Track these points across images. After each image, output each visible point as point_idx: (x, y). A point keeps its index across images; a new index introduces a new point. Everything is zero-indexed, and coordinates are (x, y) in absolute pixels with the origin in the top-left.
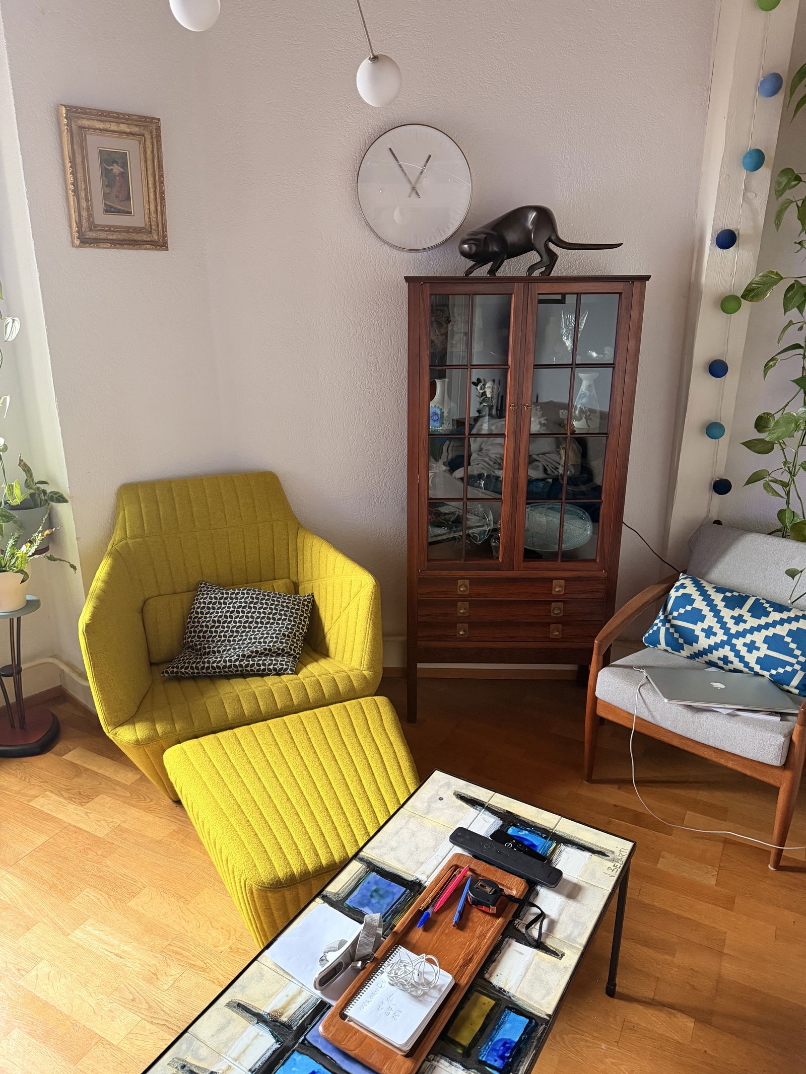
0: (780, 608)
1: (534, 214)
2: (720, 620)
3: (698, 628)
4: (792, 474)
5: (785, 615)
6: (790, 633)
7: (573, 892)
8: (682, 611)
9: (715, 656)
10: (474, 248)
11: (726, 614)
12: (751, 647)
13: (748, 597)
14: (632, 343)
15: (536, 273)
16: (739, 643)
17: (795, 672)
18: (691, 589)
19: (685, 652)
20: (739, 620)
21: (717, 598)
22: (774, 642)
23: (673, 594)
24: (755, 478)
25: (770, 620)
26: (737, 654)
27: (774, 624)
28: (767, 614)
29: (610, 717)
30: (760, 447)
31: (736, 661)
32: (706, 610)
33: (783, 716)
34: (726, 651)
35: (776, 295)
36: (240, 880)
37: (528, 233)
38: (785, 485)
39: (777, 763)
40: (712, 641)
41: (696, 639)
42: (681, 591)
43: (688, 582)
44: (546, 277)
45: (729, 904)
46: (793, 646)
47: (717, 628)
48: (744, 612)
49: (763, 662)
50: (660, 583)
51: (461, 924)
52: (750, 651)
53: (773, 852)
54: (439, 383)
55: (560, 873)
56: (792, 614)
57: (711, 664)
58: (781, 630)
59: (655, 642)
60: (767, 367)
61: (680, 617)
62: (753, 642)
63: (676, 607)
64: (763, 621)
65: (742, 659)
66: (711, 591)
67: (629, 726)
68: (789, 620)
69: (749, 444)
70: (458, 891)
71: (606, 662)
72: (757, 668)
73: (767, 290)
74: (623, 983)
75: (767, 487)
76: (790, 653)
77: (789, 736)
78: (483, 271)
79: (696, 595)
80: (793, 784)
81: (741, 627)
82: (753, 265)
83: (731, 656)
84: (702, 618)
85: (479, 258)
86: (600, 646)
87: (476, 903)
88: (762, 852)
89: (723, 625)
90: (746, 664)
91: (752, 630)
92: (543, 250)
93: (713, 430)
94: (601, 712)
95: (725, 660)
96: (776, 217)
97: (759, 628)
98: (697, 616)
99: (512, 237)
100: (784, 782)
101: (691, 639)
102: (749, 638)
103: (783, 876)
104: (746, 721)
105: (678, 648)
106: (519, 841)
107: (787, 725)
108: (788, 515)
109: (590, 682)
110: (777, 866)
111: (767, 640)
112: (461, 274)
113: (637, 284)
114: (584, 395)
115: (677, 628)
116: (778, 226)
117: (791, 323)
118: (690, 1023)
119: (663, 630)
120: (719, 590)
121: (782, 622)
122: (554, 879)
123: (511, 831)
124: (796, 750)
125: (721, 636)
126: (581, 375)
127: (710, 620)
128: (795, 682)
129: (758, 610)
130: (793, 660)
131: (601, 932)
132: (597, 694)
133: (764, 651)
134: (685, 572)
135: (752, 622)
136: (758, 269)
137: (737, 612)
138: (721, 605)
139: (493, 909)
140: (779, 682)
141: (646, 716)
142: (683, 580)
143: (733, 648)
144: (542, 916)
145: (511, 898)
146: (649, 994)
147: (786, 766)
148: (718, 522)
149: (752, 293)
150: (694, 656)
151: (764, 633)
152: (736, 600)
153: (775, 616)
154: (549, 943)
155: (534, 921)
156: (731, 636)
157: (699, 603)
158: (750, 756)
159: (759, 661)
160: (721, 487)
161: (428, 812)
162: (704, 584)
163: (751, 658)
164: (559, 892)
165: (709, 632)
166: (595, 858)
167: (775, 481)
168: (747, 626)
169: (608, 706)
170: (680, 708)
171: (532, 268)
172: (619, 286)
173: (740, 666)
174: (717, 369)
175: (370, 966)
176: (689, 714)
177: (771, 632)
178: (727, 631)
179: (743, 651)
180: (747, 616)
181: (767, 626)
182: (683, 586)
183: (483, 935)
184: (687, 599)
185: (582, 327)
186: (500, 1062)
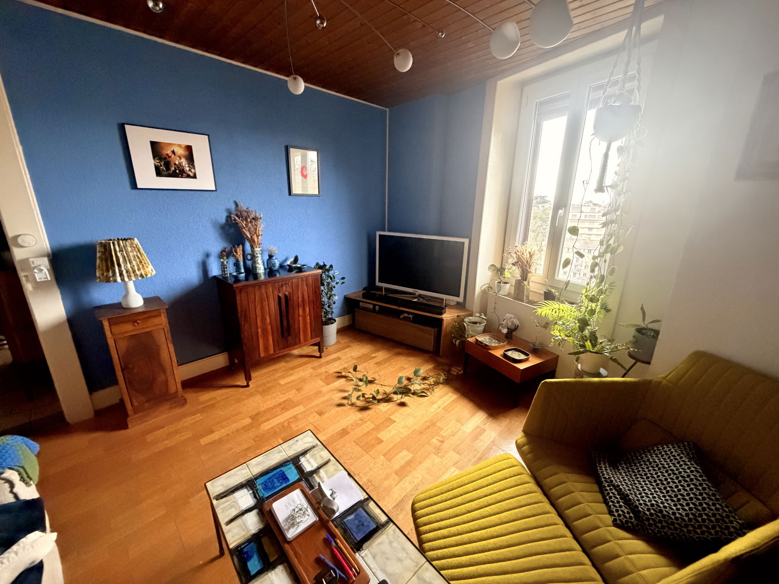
186: (245, 550)
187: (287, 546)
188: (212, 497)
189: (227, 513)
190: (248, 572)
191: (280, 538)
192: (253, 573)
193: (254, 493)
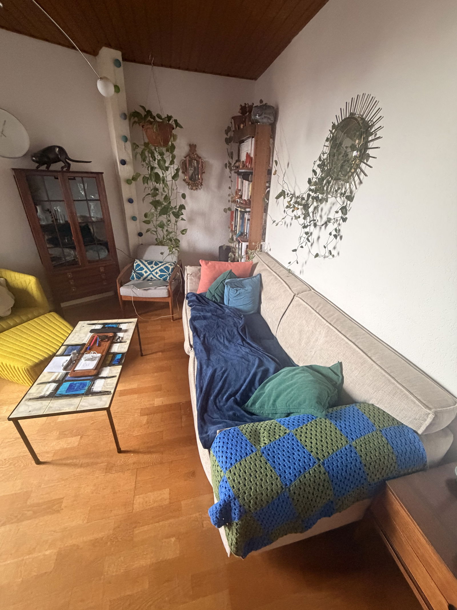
0: (161, 262)
1: (58, 149)
2: (148, 268)
3: (143, 272)
4: (157, 229)
5: (162, 264)
6: (164, 268)
7: (126, 331)
8: (138, 268)
9: (149, 277)
10: (38, 159)
11: (149, 266)
12: (157, 273)
13: (153, 262)
14: (103, 193)
15: (65, 169)
16: (153, 273)
17: (167, 276)
18: (139, 262)
19: (142, 279)
20: (152, 267)
21: (146, 263)
22: (161, 271)
23: (135, 265)
24: (148, 231)
25: (159, 266)
26: (154, 276)
27: (160, 266)
28: (158, 264)
29: (126, 299)
30: (147, 222)
31: (154, 277)
32: (144, 267)
33: (166, 286)
34: (151, 276)
35: (140, 179)
36: (22, 369)
37: (57, 155)
38: (155, 232)
39: (167, 296)
40: (147, 274)
41: (143, 275)
42: (137, 263)
43: (138, 261)
44: (68, 171)
45: (165, 330)
46: (165, 270)
47: (147, 270)
48: (153, 265)
49: (161, 276)
50: (130, 263)
51: (99, 345)
52: (156, 274)
53: (171, 317)
54: (38, 208)
55: (121, 329)
56: (164, 263)
57: (148, 280)
58: (162, 267)
59: (133, 278)
60: (143, 200)
61: (138, 270)
62: (157, 272)
63: (136, 268)
64: (158, 266)
65: (155, 277)
66: (144, 262)
67: (130, 300)
68: (163, 265)
69: (144, 222)
70: (96, 340)
71: (121, 285)
72: (159, 278)
73: (138, 177)
74: (144, 353)
75: (151, 233)
76: (165, 272)
77: (168, 289)
78: (44, 167)
79: (140, 264)
80: (171, 300)
81: (153, 269)
82: (132, 170)
83: (152, 276)
84: (143, 269)
85: (40, 163)
86: (118, 281)
87: (102, 340)
88: (169, 319)
89: (149, 269)
90: (157, 278)
91: (156, 269)
92: (64, 161)
93: (134, 218)
94: (124, 299)
95: (152, 278)
96: (135, 156)
97: (157, 268)
98: (142, 269)
99: (52, 156)
100: (169, 300)
101: (142, 275)
102: (155, 271)
103: (176, 321)
104: (159, 289)
105: (139, 278)
106: (108, 327)
107: (167, 287)
108: (158, 240)
109: (118, 292)
110: (173, 320)
111: (160, 271)
112: (35, 168)
113: (100, 175)
114: (93, 210)
115: (138, 273)
116: (136, 160)
117: (146, 187)
118: (160, 353)
119: (134, 275)
120: (146, 261)
121: (162, 265)
122: (120, 330)
123: (106, 326)
124: (170, 292)
125: (149, 272)
126: (90, 203)
127: (146, 269)
128: (168, 279)
129: (156, 264)
130: (166, 274)
131: (134, 335)
132: (121, 294)
133: (160, 273)
134: (137, 259)
135: (155, 267)
136: (134, 172)
137: (151, 266)
138: (147, 265)
139: (107, 340)
140: (165, 280)
141: (135, 296)
142: (136, 261)
143: (153, 275)
144: (120, 337)
145: (111, 337)
146: (150, 352)
147: (169, 296)
148: (142, 244)
149: (134, 179)
150: (144, 279)
151: (159, 269)
152: (150, 263)
153: (160, 264)
154: (123, 341)
155: (118, 339)
156: (151, 272)
157: (142, 265)
158: (161, 296)
159: (159, 276)
160: (140, 234)
161: (81, 330)
162: (142, 260)
163: (157, 276)
164: (122, 332)
165: (146, 272)
166: (130, 324)
167: (153, 231)
168: (155, 268)
169: (125, 296)
170: (143, 291)
171: (62, 168)
172: (95, 175)
173: (155, 278)
174: (131, 201)
175: (77, 361)
176: (145, 292)
177: (160, 268)
178: (150, 271)
179: (155, 275)
180: (154, 266)
181: (159, 267)
182: (137, 262)
183: (106, 346)
184: (139, 265)
185: (86, 188)
186: (117, 362)
187: (104, 354)
188: (111, 395)
189: (112, 382)
190: (122, 356)
191: (103, 357)
192: (121, 354)
193: (92, 386)
